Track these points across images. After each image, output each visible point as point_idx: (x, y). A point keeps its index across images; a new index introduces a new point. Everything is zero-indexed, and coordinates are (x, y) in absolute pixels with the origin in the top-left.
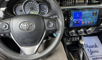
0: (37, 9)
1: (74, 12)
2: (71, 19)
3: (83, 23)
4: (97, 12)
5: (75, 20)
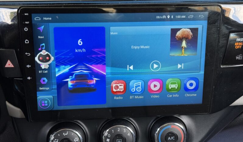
1: (52, 26)
2: (44, 66)
3: (118, 86)
4: (195, 31)
5: (65, 69)
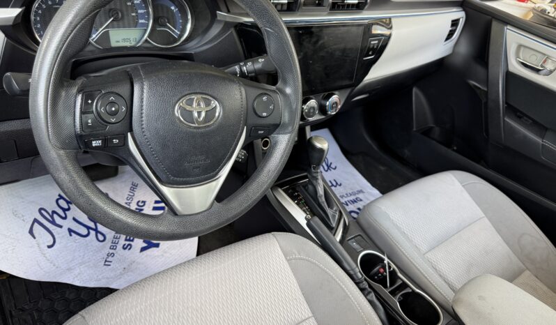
0: (138, 17)
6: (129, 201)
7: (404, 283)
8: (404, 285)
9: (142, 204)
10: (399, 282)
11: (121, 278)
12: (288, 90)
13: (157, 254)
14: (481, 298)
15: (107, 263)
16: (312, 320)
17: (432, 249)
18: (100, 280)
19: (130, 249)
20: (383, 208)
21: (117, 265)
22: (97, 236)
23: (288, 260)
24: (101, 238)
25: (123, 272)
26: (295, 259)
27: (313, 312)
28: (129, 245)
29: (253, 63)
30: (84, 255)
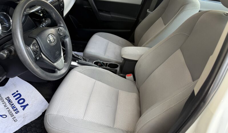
6: (2, 100)
7: (106, 63)
8: (107, 64)
9: (8, 98)
10: (105, 64)
11: (25, 121)
12: (62, 25)
13: (30, 107)
14: (125, 52)
15: (15, 121)
16: (97, 81)
17: (105, 54)
18: (18, 126)
19: (19, 112)
20: (89, 51)
21: (20, 119)
22: (2, 117)
23: (81, 73)
24: (5, 116)
25: (24, 119)
26: (83, 71)
27: (96, 79)
28: (17, 111)
29: (45, 23)
30: (4, 125)
